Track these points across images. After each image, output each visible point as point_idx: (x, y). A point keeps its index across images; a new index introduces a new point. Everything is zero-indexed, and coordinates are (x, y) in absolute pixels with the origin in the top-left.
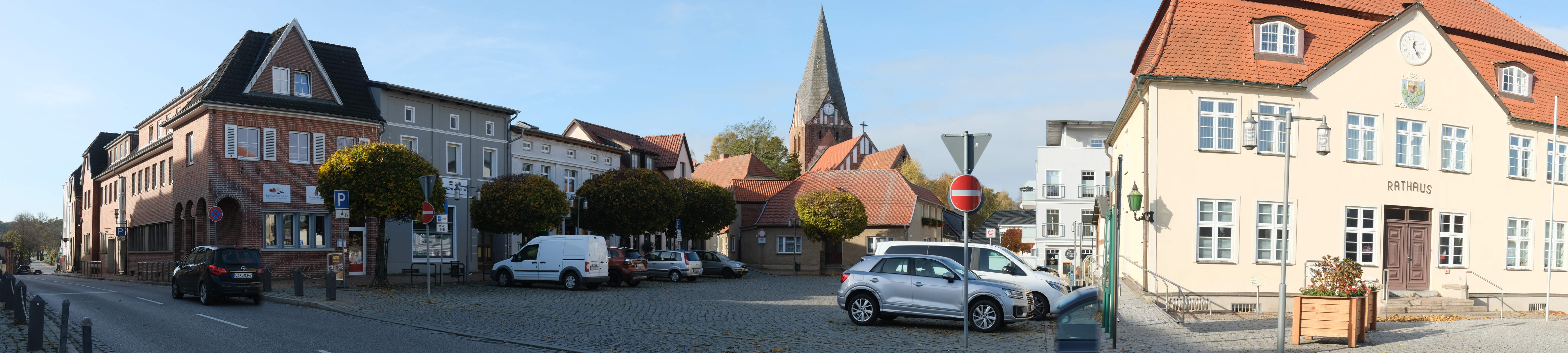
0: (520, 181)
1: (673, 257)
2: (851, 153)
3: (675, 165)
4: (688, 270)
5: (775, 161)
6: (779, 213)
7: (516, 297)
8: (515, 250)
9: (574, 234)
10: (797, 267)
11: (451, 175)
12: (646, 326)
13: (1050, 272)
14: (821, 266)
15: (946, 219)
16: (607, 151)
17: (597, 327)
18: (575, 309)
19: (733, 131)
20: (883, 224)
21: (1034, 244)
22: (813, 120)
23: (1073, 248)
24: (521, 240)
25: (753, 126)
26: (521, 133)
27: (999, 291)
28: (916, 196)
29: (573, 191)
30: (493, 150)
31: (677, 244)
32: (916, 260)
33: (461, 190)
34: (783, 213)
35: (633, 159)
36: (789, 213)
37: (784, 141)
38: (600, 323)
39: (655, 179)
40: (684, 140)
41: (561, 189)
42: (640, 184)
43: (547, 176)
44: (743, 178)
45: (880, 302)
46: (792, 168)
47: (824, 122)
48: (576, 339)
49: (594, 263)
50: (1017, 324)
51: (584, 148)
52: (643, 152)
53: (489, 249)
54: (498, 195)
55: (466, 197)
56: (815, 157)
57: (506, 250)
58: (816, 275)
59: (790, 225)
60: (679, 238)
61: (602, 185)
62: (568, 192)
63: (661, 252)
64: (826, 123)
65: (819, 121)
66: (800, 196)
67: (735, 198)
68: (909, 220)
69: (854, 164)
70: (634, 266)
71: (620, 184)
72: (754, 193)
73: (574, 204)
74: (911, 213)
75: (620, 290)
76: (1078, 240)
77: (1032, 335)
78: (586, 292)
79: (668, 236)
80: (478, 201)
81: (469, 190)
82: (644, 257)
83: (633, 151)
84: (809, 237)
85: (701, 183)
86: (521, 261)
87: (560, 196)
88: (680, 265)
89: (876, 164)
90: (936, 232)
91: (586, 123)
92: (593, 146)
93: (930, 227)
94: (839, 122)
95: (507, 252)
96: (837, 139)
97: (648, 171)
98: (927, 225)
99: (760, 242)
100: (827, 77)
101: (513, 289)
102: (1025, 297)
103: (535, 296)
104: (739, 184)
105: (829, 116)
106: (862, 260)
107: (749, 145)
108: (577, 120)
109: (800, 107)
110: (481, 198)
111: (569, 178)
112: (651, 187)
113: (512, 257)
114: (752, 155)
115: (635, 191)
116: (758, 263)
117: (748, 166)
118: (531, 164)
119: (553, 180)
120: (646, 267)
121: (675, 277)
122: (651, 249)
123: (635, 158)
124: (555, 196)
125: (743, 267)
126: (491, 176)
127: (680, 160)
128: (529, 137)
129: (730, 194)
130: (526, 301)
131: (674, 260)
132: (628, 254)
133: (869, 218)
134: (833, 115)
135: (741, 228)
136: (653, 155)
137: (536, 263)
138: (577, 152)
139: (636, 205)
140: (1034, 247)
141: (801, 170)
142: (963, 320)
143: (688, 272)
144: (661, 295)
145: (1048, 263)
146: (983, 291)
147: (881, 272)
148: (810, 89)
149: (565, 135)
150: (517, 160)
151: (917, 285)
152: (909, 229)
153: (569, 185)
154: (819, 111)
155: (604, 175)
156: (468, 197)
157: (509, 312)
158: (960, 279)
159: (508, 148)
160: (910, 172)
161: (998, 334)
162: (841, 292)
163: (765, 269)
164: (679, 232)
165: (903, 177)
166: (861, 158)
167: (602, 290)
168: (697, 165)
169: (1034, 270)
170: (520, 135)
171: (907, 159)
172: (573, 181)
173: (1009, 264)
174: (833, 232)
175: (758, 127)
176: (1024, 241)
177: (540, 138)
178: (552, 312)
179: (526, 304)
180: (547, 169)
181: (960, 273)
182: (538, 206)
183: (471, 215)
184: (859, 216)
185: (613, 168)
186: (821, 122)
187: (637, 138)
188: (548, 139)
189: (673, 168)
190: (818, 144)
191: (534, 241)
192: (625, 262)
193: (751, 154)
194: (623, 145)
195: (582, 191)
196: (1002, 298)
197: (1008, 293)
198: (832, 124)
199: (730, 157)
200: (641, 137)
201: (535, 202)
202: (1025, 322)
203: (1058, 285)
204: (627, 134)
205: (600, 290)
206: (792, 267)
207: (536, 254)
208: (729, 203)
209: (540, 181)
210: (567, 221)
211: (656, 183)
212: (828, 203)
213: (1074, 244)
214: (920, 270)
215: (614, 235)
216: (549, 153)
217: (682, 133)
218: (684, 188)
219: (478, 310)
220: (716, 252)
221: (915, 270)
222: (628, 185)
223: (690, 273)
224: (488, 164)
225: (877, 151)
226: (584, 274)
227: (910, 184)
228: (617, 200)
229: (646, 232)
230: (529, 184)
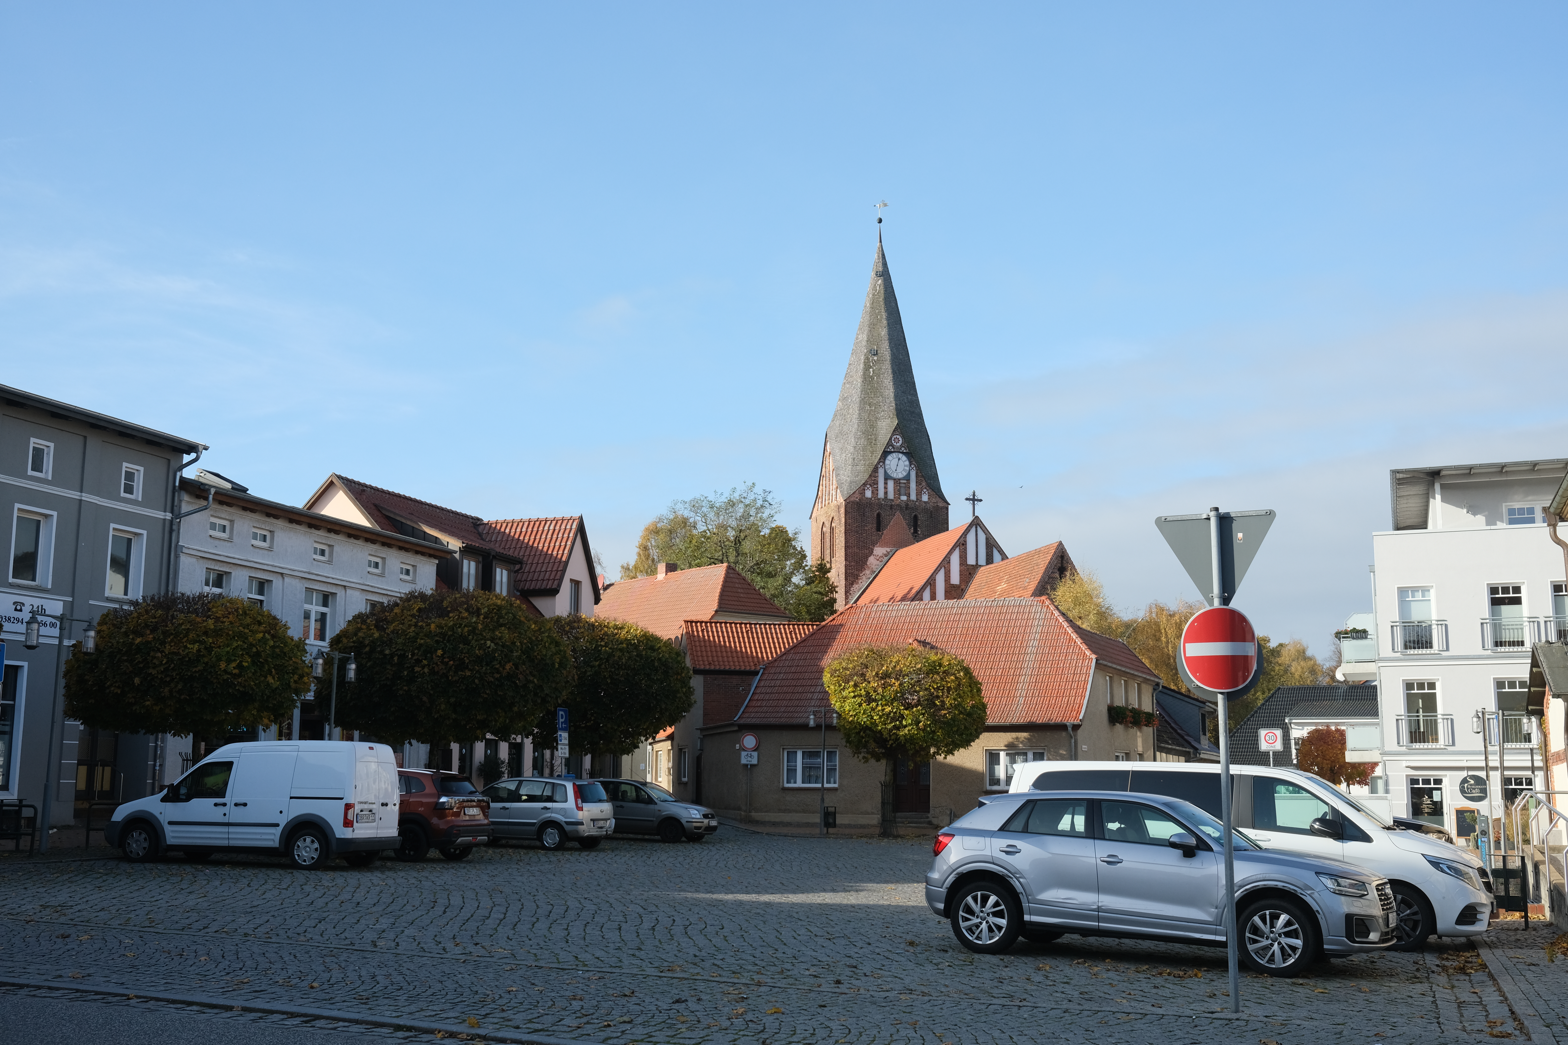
0: (196, 611)
1: (548, 793)
2: (945, 563)
3: (559, 585)
4: (582, 824)
5: (780, 580)
6: (788, 696)
7: (168, 887)
8: (174, 774)
9: (321, 738)
10: (829, 819)
11: (19, 587)
12: (482, 952)
13: (1427, 833)
14: (883, 815)
15: (1163, 709)
16: (407, 550)
17: (366, 955)
18: (315, 915)
19: (686, 514)
20: (1021, 721)
21: (1375, 764)
22: (862, 490)
23: (1482, 774)
24: (190, 751)
25: (731, 504)
26: (206, 499)
27: (1308, 877)
28: (1094, 656)
29: (322, 637)
30: (136, 534)
31: (557, 762)
32: (1104, 805)
33: (45, 625)
34: (797, 696)
35: (465, 570)
36: (809, 696)
37: (800, 537)
38: (375, 946)
39: (515, 617)
40: (581, 530)
41: (295, 633)
42: (480, 626)
43: (261, 602)
44: (706, 617)
45: (1023, 899)
46: (816, 596)
47: (886, 493)
48: (315, 984)
49: (366, 806)
50: (1354, 958)
51: (352, 540)
52: (489, 554)
53: (108, 770)
54: (138, 640)
55: (56, 642)
56: (867, 572)
57: (150, 774)
58: (871, 837)
59: (812, 723)
60: (563, 751)
61: (392, 628)
62: (311, 640)
63: (521, 782)
64: (891, 496)
65: (875, 491)
66: (834, 659)
67: (688, 663)
68: (1079, 712)
69: (954, 586)
70: (457, 814)
71: (433, 626)
72: (733, 652)
73: (324, 670)
74: (1083, 696)
75: (423, 869)
76: (1494, 753)
77: (1399, 989)
78: (345, 874)
79: (538, 746)
80: (86, 654)
81: (67, 624)
82: (483, 793)
83: (467, 551)
84: (857, 752)
85: (616, 627)
86: (188, 799)
87: (292, 650)
88: (564, 811)
89: (1004, 586)
90: (1142, 738)
91: (359, 484)
92: (374, 537)
93: (1127, 727)
94: (919, 494)
95: (154, 778)
96: (916, 531)
97: (497, 597)
98: (1120, 723)
99: (744, 761)
100: (892, 395)
101: (161, 867)
102: (1374, 894)
103: (217, 883)
104: (699, 629)
105: (897, 481)
106: (982, 804)
107: (721, 544)
108: (340, 477)
109: (834, 461)
110: (97, 646)
111: (315, 609)
112: (505, 634)
113: (165, 791)
114: (729, 568)
115: (466, 642)
116: (739, 809)
117: (719, 591)
118: (226, 573)
119: (277, 612)
120: (486, 816)
121: (551, 838)
122: (499, 776)
123: (469, 569)
124: (277, 650)
125: (705, 816)
126: (126, 593)
127: (569, 575)
128: (225, 508)
129: (678, 654)
130: (192, 896)
131: (550, 799)
132: (445, 785)
133: (989, 706)
134: (907, 478)
135: (701, 730)
136: (510, 562)
137: (224, 805)
138: (335, 548)
139: (468, 673)
140: (1378, 772)
141: (835, 600)
142: (1224, 945)
143: (580, 827)
144: (519, 878)
145: (1416, 810)
146: (1268, 876)
147: (1025, 830)
148: (855, 421)
149: (310, 508)
150: (194, 560)
151: (1108, 863)
152: (1080, 732)
153: (313, 625)
154: (875, 470)
155: (396, 604)
156: (61, 642)
157: (147, 924)
158: (1210, 849)
159: (171, 531)
160: (1077, 602)
161: (1312, 982)
162: (935, 875)
163: (757, 822)
164: (564, 737)
165: (1063, 614)
166: (969, 572)
167: (382, 869)
168: (606, 588)
169: (1388, 828)
170: (204, 503)
171: (1068, 574)
172: (324, 615)
173: (1325, 814)
174: (911, 739)
175: (741, 505)
176: (1351, 757)
177: (248, 513)
178: (258, 921)
179: (191, 903)
180: (262, 586)
181: (1209, 835)
182: (236, 671)
183: (67, 686)
184: (969, 703)
185: (418, 588)
186: (881, 495)
187: (476, 522)
188: (268, 515)
189: (554, 592)
190: (874, 544)
191: (222, 754)
192: (437, 803)
193: (725, 565)
194: (444, 538)
195: (345, 640)
196: (1316, 895)
197: (1330, 883)
198: (904, 498)
199: (679, 572)
200: (485, 520)
201: (229, 661)
202: (1376, 955)
203: (1455, 865)
204: (453, 512)
205: (377, 869)
206: (817, 819)
207: (226, 784)
208: (678, 674)
209: (245, 613)
210: (306, 707)
211: (515, 625)
212: (899, 675)
213: (1483, 764)
214: (1114, 826)
215: (414, 742)
216: (270, 549)
217: (576, 515)
218: (577, 638)
219: (62, 919)
220: (645, 784)
221: (1103, 827)
222: (452, 628)
223: (587, 830)
224: (121, 566)
225: (1004, 557)
226: (342, 832)
227: (1078, 630)
228: (425, 662)
229: (489, 736)
230: (217, 619)
